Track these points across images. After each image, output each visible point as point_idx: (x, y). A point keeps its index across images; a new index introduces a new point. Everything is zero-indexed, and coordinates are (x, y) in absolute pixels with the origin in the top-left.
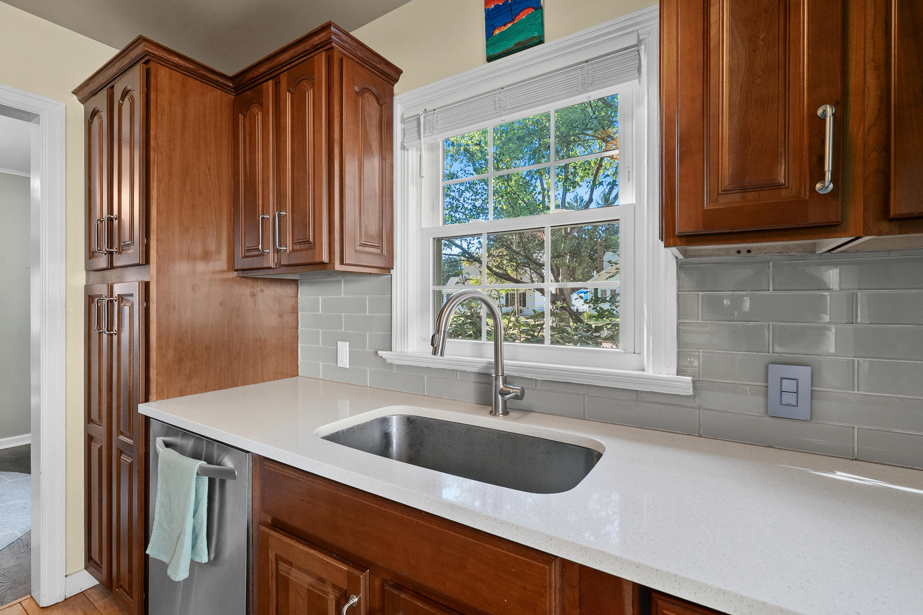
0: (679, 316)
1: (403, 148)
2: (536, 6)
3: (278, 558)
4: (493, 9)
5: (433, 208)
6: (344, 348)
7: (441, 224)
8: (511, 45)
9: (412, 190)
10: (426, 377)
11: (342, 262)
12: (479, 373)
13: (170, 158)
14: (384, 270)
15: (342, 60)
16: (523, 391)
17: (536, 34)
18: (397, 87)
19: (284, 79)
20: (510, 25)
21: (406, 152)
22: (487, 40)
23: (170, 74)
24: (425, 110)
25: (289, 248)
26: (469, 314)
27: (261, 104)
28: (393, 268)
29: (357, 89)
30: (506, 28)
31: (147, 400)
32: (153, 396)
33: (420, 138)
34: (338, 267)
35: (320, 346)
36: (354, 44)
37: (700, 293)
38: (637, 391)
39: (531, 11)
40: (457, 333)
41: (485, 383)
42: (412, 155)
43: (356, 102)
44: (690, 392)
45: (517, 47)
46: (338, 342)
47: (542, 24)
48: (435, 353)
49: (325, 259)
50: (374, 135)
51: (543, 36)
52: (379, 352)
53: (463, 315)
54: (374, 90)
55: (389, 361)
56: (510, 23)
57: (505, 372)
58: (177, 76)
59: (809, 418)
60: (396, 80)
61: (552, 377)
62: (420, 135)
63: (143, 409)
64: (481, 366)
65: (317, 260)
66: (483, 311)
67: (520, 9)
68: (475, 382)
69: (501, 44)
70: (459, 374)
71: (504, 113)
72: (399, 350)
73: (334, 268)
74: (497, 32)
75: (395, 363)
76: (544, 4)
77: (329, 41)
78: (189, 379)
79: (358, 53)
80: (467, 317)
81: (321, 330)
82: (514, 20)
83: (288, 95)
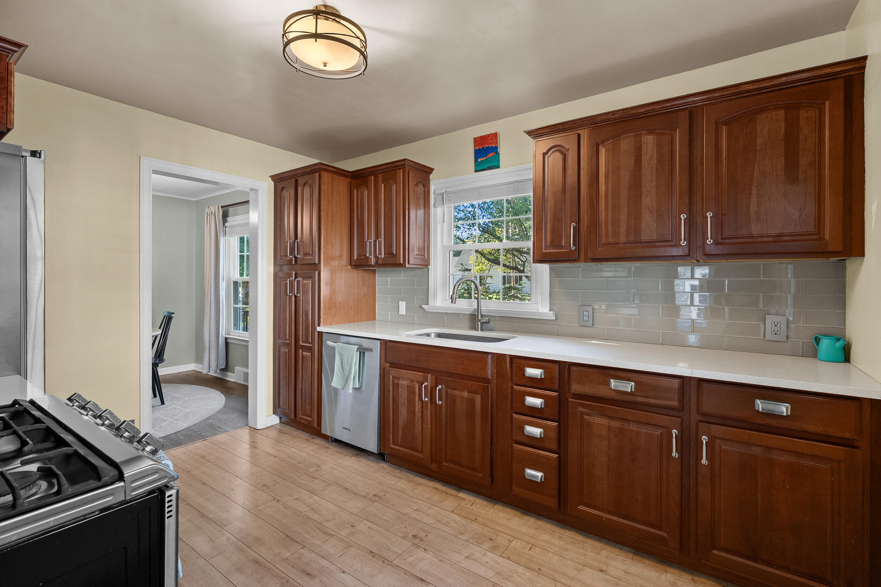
0: (550, 288)
1: (434, 206)
2: (496, 152)
3: (394, 377)
4: (477, 150)
5: (449, 236)
6: (403, 306)
7: (453, 244)
8: (486, 167)
9: (439, 227)
10: (445, 317)
11: (409, 263)
12: (471, 314)
13: (327, 214)
14: (425, 266)
15: (409, 172)
16: (489, 320)
17: (496, 164)
18: (431, 176)
19: (380, 176)
20: (485, 158)
21: (436, 209)
22: (475, 163)
23: (328, 175)
24: (446, 191)
25: (383, 256)
26: (466, 288)
27: (368, 187)
28: (429, 265)
29: (415, 183)
30: (483, 159)
31: (319, 325)
32: (322, 324)
33: (443, 204)
34: (407, 265)
35: (389, 304)
36: (414, 164)
37: (558, 279)
38: (535, 319)
39: (494, 154)
40: (461, 296)
41: (473, 319)
42: (439, 210)
43: (414, 189)
44: (554, 318)
45: (488, 168)
46: (400, 302)
47: (499, 160)
48: (452, 302)
49: (402, 262)
50: (422, 202)
51: (499, 165)
52: (422, 306)
53: (464, 288)
54: (423, 182)
55: (427, 310)
56: (485, 157)
57: (482, 313)
58: (330, 175)
59: (592, 326)
60: (431, 173)
61: (502, 314)
62: (443, 203)
63: (319, 329)
64: (471, 310)
65: (398, 262)
66: (473, 286)
67: (489, 152)
68: (470, 319)
69: (481, 165)
70: (461, 315)
71: (482, 198)
72: (432, 305)
73: (406, 266)
74: (479, 160)
75: (430, 311)
76: (500, 151)
77: (404, 165)
78: (334, 317)
79: (416, 167)
80: (465, 290)
81: (389, 296)
82: (487, 156)
83: (383, 185)
